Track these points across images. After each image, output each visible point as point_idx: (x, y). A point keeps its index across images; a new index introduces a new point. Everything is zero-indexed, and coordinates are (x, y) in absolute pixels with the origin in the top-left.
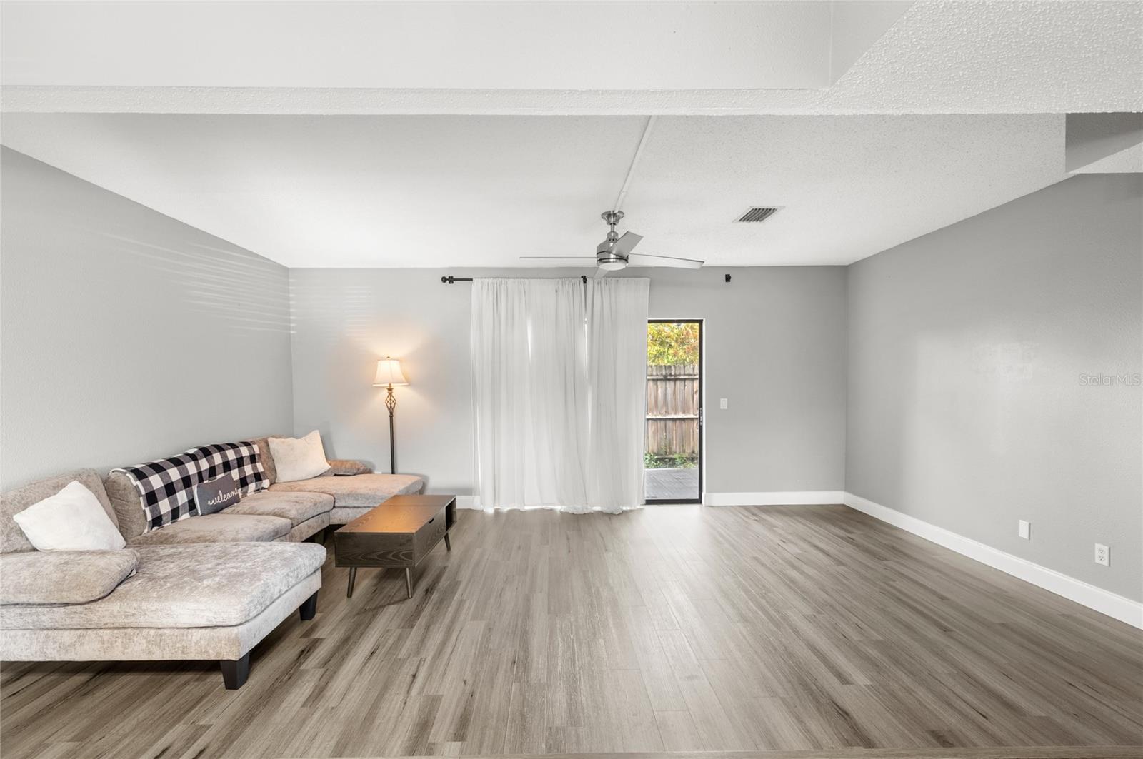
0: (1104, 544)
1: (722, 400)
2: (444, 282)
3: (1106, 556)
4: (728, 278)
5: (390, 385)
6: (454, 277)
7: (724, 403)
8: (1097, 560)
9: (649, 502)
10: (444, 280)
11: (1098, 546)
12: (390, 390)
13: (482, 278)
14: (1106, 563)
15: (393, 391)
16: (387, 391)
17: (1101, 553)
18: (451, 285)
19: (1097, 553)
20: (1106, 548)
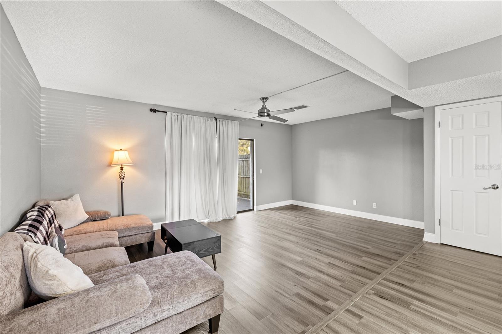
0: (375, 203)
1: (260, 170)
2: (152, 111)
3: (376, 206)
4: (262, 125)
5: (122, 165)
6: (156, 110)
7: (261, 171)
8: (374, 207)
9: (238, 212)
10: (151, 110)
11: (374, 204)
12: (122, 168)
13: (172, 112)
14: (376, 207)
15: (124, 168)
16: (120, 168)
17: (375, 205)
18: (154, 113)
19: (374, 205)
20: (376, 204)
